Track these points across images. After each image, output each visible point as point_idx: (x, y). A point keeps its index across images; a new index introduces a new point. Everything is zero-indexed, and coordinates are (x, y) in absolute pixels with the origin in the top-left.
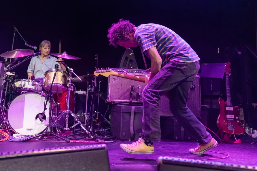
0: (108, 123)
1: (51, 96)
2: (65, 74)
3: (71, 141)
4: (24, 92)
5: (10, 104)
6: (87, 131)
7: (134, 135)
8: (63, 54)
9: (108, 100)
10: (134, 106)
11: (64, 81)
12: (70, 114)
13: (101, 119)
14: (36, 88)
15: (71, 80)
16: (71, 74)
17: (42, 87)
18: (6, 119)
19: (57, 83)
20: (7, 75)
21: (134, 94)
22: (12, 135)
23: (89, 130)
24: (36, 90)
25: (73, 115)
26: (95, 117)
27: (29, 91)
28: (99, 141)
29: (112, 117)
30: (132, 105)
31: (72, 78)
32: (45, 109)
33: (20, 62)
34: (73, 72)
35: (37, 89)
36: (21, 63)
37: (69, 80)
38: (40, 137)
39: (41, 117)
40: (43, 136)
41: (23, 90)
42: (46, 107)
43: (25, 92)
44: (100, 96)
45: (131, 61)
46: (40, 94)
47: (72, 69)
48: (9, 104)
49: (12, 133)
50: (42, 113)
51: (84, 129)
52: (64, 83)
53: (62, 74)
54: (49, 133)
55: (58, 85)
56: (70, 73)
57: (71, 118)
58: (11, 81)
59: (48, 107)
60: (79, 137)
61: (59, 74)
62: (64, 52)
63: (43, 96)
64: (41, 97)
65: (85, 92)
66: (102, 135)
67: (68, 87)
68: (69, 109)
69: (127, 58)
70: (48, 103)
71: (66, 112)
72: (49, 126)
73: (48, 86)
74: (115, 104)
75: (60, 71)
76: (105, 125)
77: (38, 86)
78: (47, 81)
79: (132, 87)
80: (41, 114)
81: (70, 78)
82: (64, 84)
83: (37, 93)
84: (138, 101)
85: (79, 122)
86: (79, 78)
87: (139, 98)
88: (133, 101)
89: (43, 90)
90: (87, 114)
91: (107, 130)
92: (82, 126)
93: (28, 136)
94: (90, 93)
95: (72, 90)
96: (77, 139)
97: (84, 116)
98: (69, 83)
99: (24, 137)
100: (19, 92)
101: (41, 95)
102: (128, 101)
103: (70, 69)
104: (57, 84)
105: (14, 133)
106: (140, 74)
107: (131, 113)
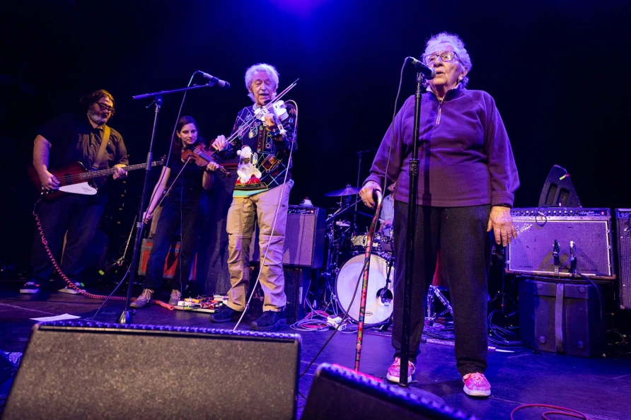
9: (506, 270)
10: (563, 283)
30: (557, 282)
74: (523, 278)
84: (575, 274)
87: (577, 268)
88: (563, 274)
102: (551, 273)
106: (578, 218)
107: (555, 297)
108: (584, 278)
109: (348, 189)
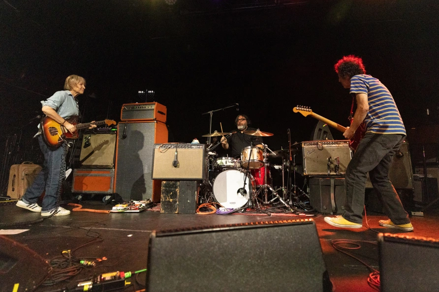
0: (306, 196)
1: (249, 171)
2: (260, 151)
3: (272, 214)
4: (225, 169)
5: (214, 180)
6: (286, 205)
7: (336, 208)
8: (257, 132)
9: (304, 174)
10: (333, 178)
11: (259, 157)
12: (268, 188)
13: (298, 193)
14: (235, 165)
15: (267, 156)
17: (241, 164)
21: (332, 166)
22: (218, 208)
23: (288, 204)
24: (235, 167)
25: (271, 189)
26: (293, 191)
27: (229, 168)
28: (300, 214)
29: (310, 190)
30: (330, 178)
31: (267, 154)
32: (245, 184)
34: (267, 148)
37: (264, 156)
38: (243, 210)
39: (242, 191)
40: (245, 210)
41: (224, 167)
44: (296, 169)
45: (325, 132)
46: (239, 170)
47: (266, 145)
49: (218, 206)
50: (243, 187)
51: (284, 203)
53: (257, 150)
54: (250, 206)
56: (265, 149)
57: (270, 192)
58: (213, 160)
59: (247, 182)
60: (279, 210)
61: (255, 151)
63: (242, 172)
64: (240, 173)
65: (280, 167)
66: (302, 209)
67: (263, 162)
68: (268, 184)
69: (320, 130)
70: (247, 179)
71: (264, 187)
72: (250, 199)
73: (246, 163)
74: (313, 177)
76: (304, 198)
77: (237, 163)
78: (244, 158)
79: (329, 159)
80: (242, 189)
81: (265, 154)
82: (260, 160)
83: (237, 170)
84: (337, 173)
85: (277, 195)
86: (274, 153)
87: (338, 170)
88: (332, 173)
89: (242, 167)
90: (285, 188)
91: (306, 203)
92: (281, 199)
93: (233, 209)
94: (286, 167)
95: (268, 165)
96: (277, 213)
97: (282, 189)
98: (265, 159)
99: (229, 210)
100: (220, 169)
102: (326, 173)
104: (254, 160)
105: (220, 206)
106: (337, 145)
107: (330, 186)
108: (341, 175)
109: (215, 133)
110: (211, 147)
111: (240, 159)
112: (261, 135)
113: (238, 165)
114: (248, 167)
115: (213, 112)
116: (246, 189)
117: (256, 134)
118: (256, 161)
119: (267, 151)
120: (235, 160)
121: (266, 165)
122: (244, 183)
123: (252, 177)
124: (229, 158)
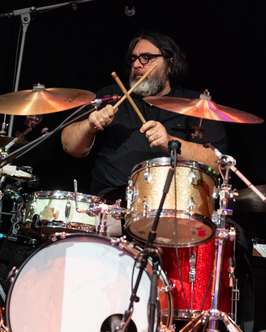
1: (154, 253)
2: (206, 178)
4: (63, 234)
5: (16, 276)
8: (199, 104)
14: (102, 226)
15: (229, 200)
16: (226, 178)
17: (123, 222)
18: (5, 324)
19: (173, 208)
20: (5, 175)
24: (102, 230)
31: (230, 191)
32: (135, 299)
33: (49, 131)
34: (233, 169)
35: (105, 229)
36: (51, 133)
37: (217, 200)
39: (121, 326)
42: (138, 294)
43: (67, 237)
46: (117, 245)
47: (230, 159)
48: (13, 275)
50: (123, 313)
52: (200, 209)
53: (193, 176)
55: (178, 217)
56: (224, 172)
58: (17, 197)
59: (144, 292)
61: (184, 177)
62: (201, 96)
63: (126, 252)
64: (121, 255)
68: (220, 308)
71: (208, 317)
73: (144, 220)
75: (187, 166)
77: (109, 216)
78: (139, 201)
80: (120, 316)
81: (222, 193)
82: (200, 213)
83: (108, 242)
86: (258, 194)
95: (229, 236)
98: (220, 212)
101: (120, 249)
103: (223, 157)
104: (175, 211)
110: (11, 149)
111: (124, 205)
112: (216, 118)
113: (114, 225)
114: (152, 237)
115: (32, 14)
116: (133, 318)
117: (197, 110)
118: (183, 216)
119: (230, 182)
120: (104, 207)
121: (222, 233)
122: (130, 293)
123: (163, 276)
124: (81, 196)
